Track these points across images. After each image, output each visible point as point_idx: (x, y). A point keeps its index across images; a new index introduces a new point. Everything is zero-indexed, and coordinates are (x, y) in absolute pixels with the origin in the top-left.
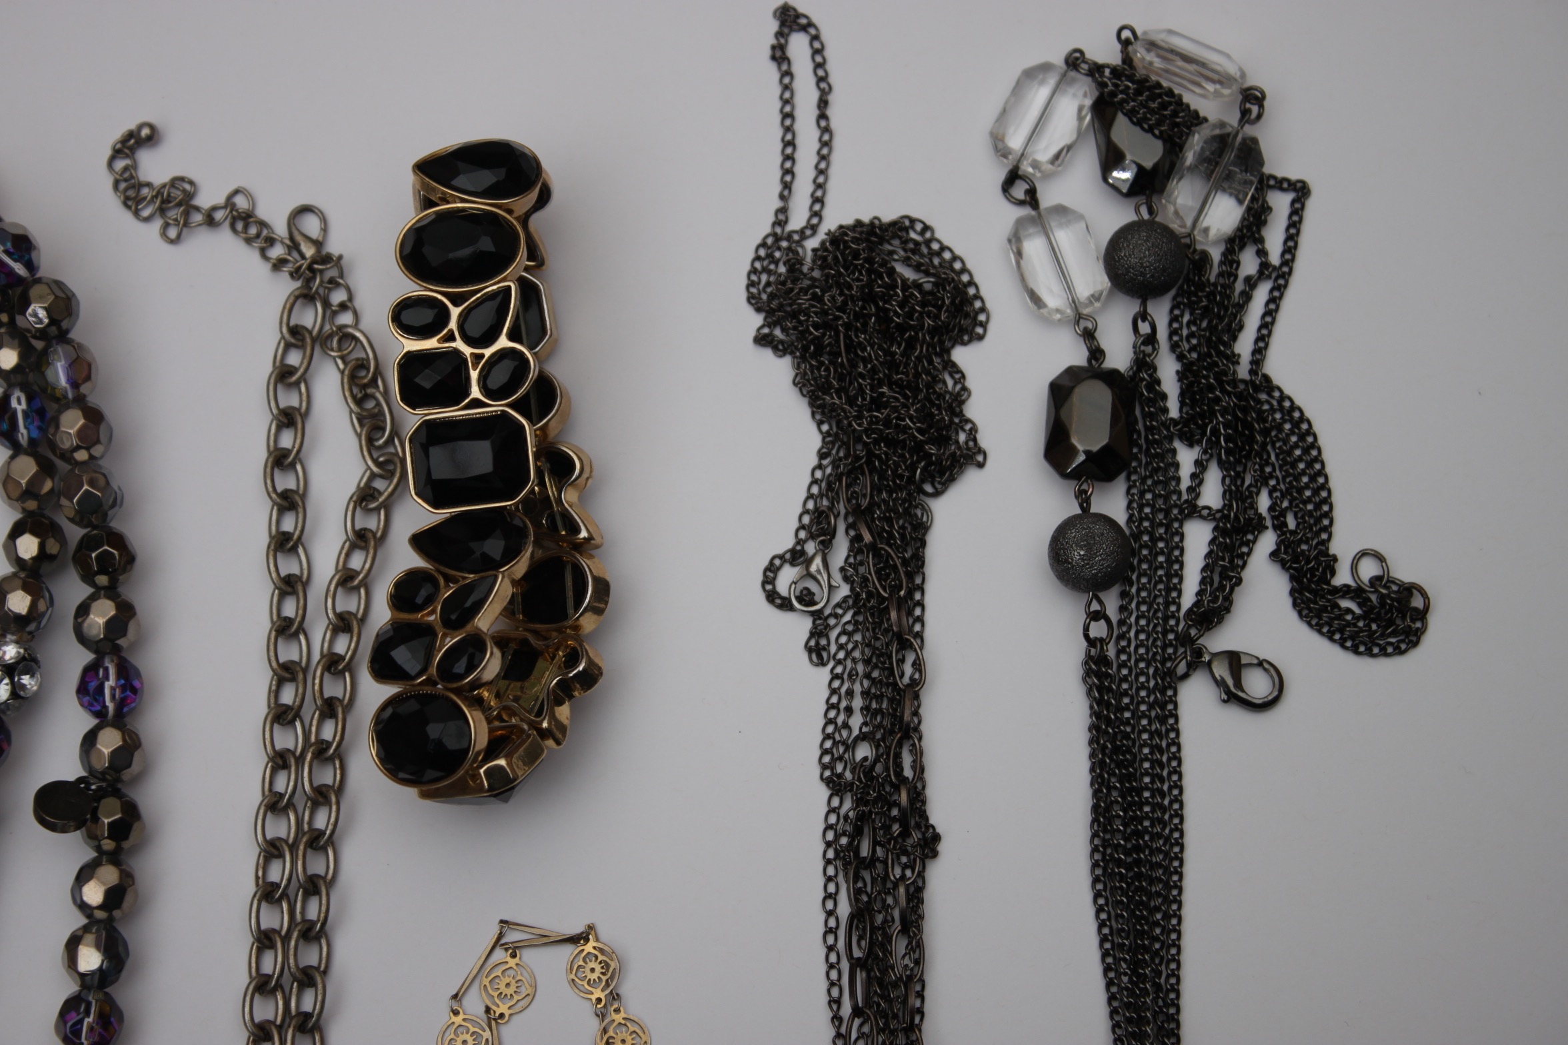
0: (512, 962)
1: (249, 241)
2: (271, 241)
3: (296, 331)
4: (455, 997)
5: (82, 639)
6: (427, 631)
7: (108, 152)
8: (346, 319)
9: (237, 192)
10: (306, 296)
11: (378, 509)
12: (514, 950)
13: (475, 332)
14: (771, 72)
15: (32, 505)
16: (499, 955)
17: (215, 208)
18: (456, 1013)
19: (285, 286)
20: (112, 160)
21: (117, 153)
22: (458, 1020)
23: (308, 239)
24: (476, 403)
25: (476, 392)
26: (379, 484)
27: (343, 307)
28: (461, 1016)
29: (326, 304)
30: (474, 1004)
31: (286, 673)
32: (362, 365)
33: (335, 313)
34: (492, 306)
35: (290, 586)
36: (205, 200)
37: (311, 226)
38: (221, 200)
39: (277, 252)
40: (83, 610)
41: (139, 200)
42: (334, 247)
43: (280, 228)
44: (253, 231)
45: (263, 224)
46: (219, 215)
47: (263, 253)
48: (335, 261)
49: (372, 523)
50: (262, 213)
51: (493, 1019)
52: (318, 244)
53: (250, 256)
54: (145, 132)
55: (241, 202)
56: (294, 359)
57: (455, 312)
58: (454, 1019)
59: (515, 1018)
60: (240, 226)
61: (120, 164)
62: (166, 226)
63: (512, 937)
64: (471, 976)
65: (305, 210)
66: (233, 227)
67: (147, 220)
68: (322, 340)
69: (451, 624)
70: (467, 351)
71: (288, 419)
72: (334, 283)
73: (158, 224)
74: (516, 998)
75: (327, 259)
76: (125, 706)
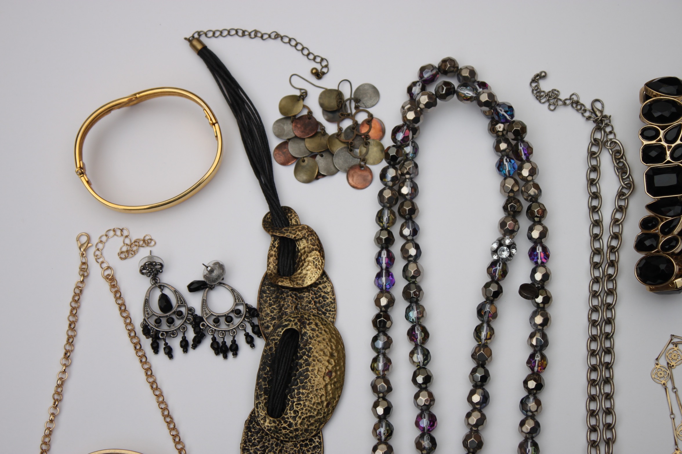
0: (676, 349)
1: (577, 110)
2: (585, 111)
3: (595, 140)
4: (657, 359)
5: (530, 238)
6: (656, 237)
7: (530, 80)
8: (611, 136)
9: (573, 94)
10: (598, 129)
11: (625, 199)
12: (676, 344)
13: (670, 138)
15: (511, 194)
16: (671, 346)
17: (566, 99)
18: (657, 364)
19: (591, 125)
20: (531, 83)
21: (534, 80)
22: (658, 367)
23: (598, 110)
24: (669, 162)
25: (668, 159)
26: (624, 191)
27: (611, 132)
28: (659, 366)
29: (605, 132)
30: (663, 362)
31: (597, 252)
32: (619, 152)
33: (607, 135)
34: (676, 130)
35: (597, 223)
36: (562, 97)
37: (598, 106)
38: (568, 97)
39: (587, 114)
40: (531, 229)
41: (541, 97)
42: (606, 112)
43: (588, 106)
44: (579, 107)
45: (582, 105)
46: (568, 102)
47: (582, 114)
48: (609, 118)
49: (622, 203)
50: (581, 101)
51: (670, 366)
52: (601, 112)
53: (578, 116)
54: (543, 74)
55: (575, 98)
56: (595, 149)
57: (662, 132)
58: (657, 366)
59: (677, 367)
60: (574, 105)
61: (534, 85)
62: (550, 105)
63: (675, 340)
64: (662, 353)
65: (597, 100)
66: (572, 106)
67: (544, 103)
68: (604, 144)
69: (665, 234)
70: (666, 145)
71: (595, 169)
72: (607, 125)
73: (547, 104)
74: (678, 360)
75: (605, 117)
76: (544, 260)
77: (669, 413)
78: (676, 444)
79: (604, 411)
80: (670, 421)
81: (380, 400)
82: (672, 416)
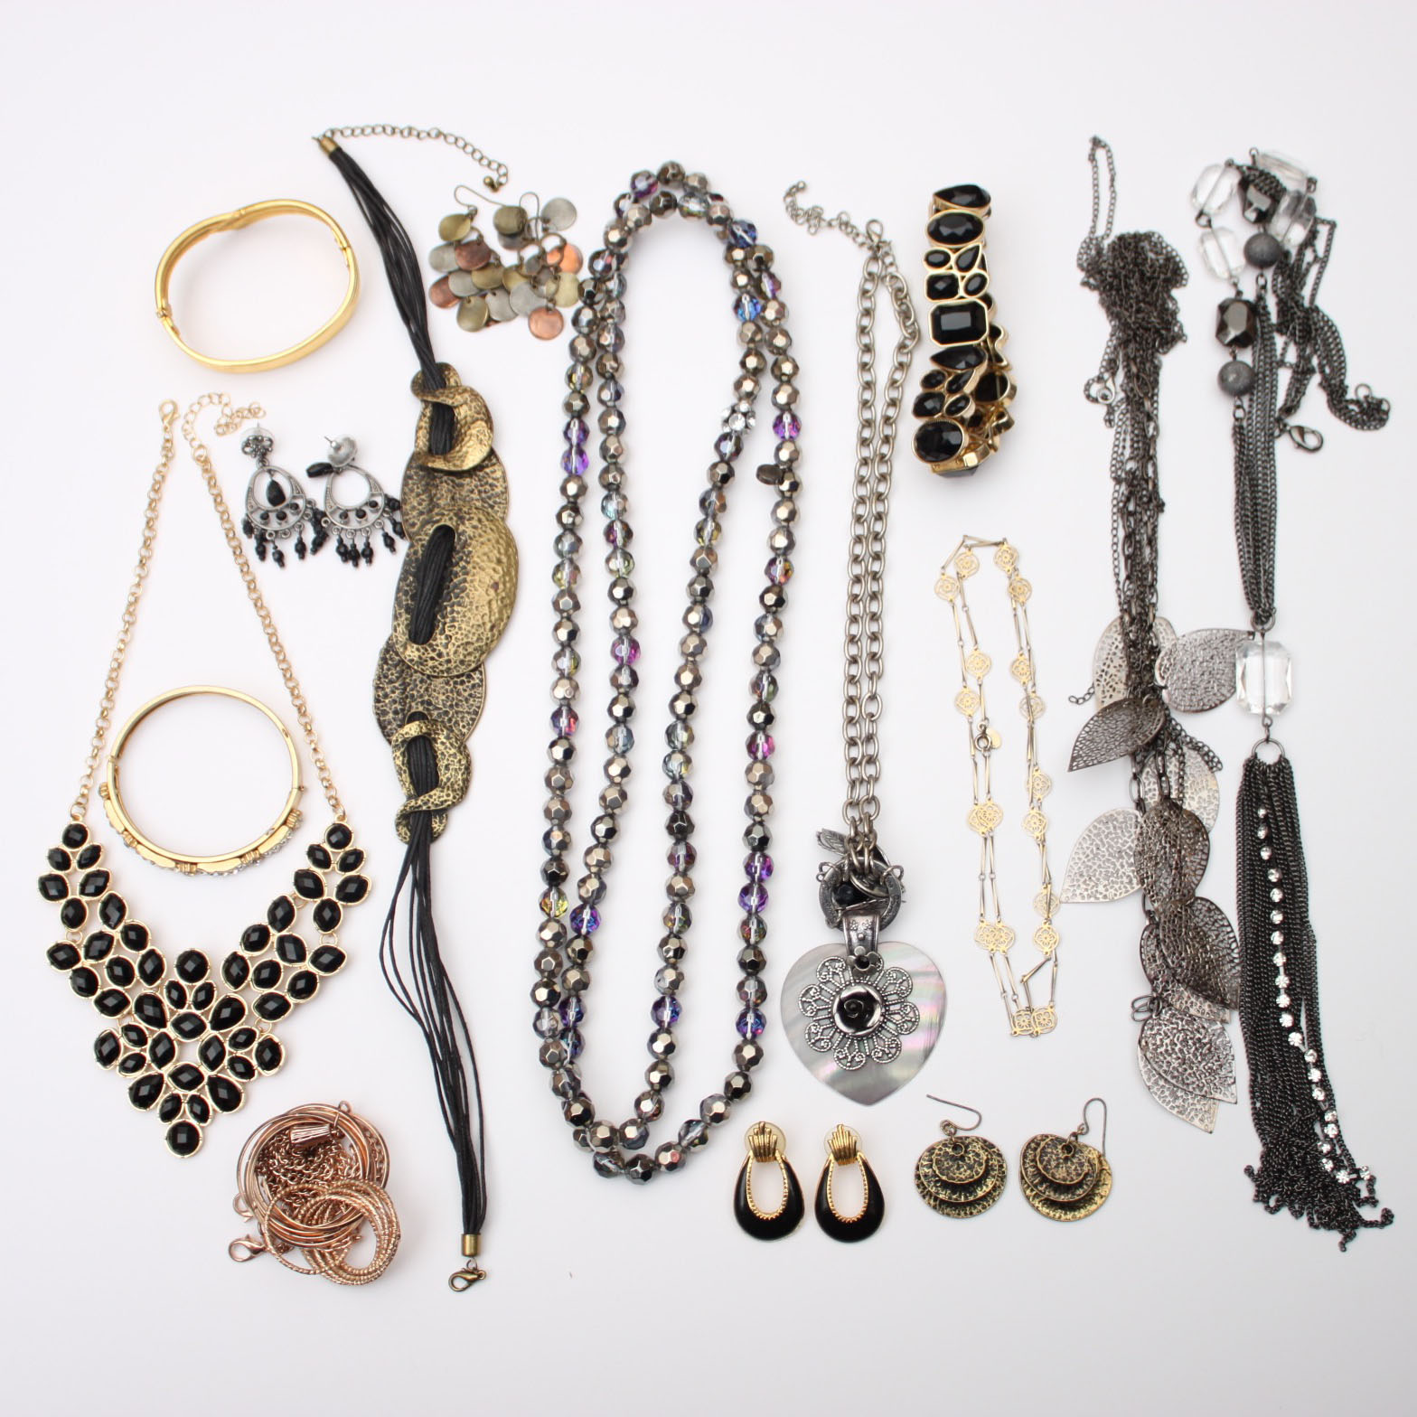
0: (969, 553)
1: (848, 234)
2: (858, 235)
3: (870, 274)
4: (943, 568)
5: (775, 404)
6: (941, 397)
7: (784, 194)
8: (892, 270)
9: (842, 213)
10: (875, 258)
11: (907, 353)
12: (970, 548)
13: (963, 264)
14: (1089, 166)
15: (752, 345)
16: (963, 550)
17: (832, 220)
18: (943, 574)
19: (866, 254)
20: (785, 198)
21: (790, 194)
22: (944, 577)
23: (875, 234)
24: (962, 298)
25: (961, 292)
26: (908, 342)
27: (891, 264)
28: (946, 576)
29: (883, 263)
30: (951, 571)
31: (868, 423)
32: (900, 290)
33: (887, 267)
34: (971, 254)
35: (868, 385)
36: (827, 216)
37: (876, 228)
38: (835, 216)
39: (860, 239)
40: (776, 392)
41: (797, 215)
42: (886, 237)
43: (862, 229)
44: (849, 230)
45: (853, 227)
46: (834, 223)
47: (854, 239)
48: (888, 244)
49: (904, 359)
50: (853, 222)
51: (960, 577)
52: (880, 236)
53: (848, 241)
54: (801, 185)
55: (844, 218)
56: (869, 286)
57: (953, 257)
59: (970, 577)
60: (843, 227)
61: (789, 199)
62: (810, 227)
63: (969, 542)
64: (950, 558)
65: (874, 221)
66: (840, 227)
67: (801, 224)
68: (883, 279)
69: (951, 391)
70: (958, 274)
71: (867, 313)
72: (887, 254)
73: (806, 225)
74: (971, 568)
75: (884, 242)
76: (794, 434)
77: (957, 639)
78: (964, 680)
79: (869, 637)
80: (958, 650)
81: (564, 620)
82: (961, 643)
